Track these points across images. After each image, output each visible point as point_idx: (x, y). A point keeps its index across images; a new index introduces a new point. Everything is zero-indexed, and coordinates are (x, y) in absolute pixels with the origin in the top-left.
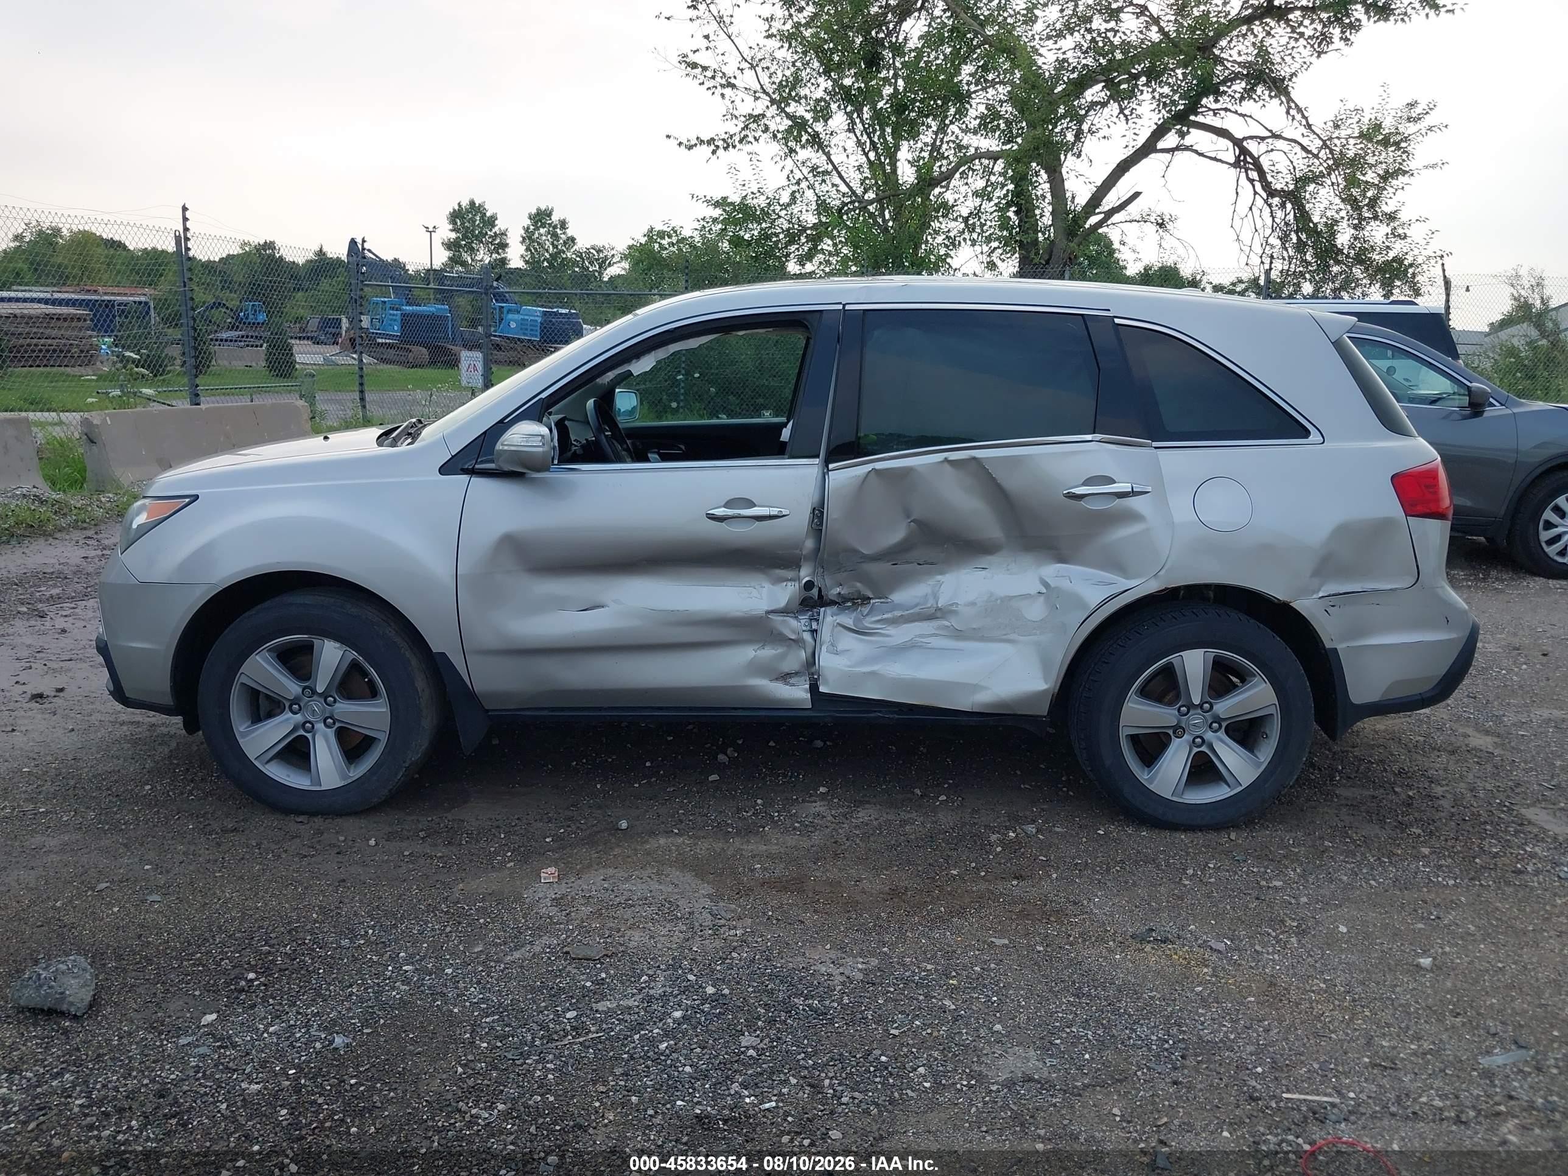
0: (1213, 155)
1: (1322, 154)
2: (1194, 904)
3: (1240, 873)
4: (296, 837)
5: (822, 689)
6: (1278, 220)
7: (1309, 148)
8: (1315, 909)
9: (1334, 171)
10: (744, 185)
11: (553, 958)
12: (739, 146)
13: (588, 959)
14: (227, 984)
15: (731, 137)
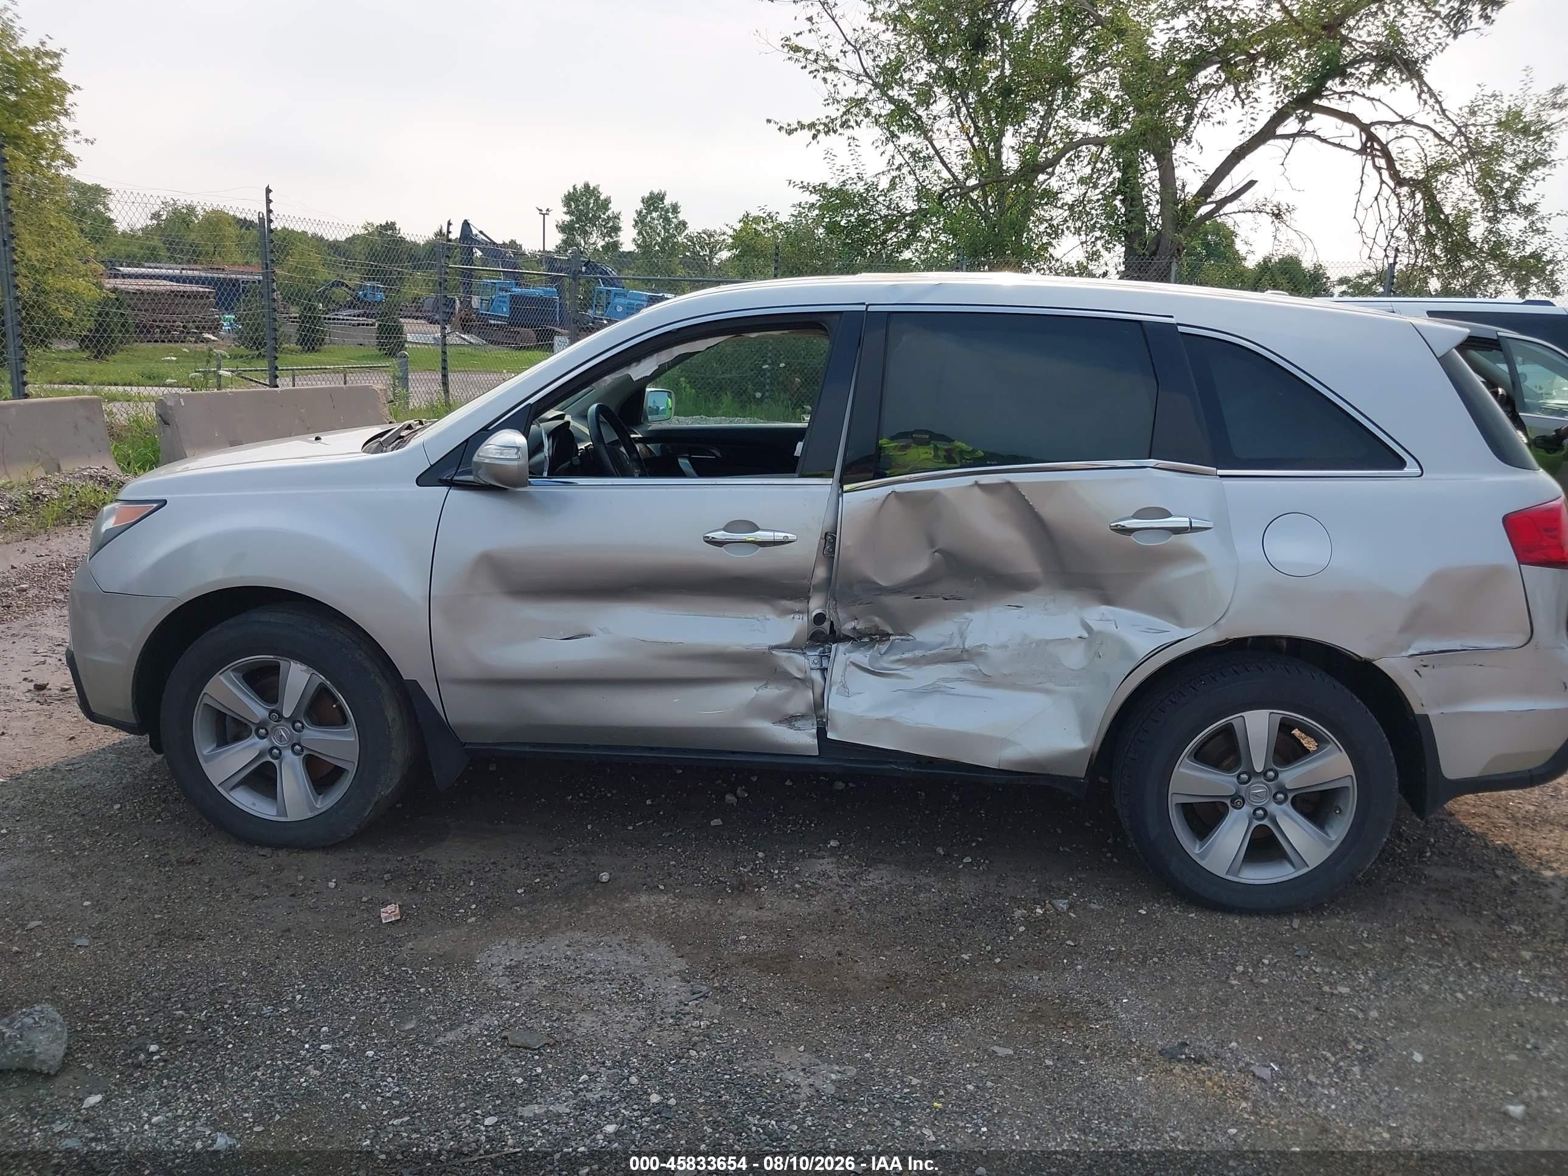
0: (1337, 141)
1: (1456, 141)
2: (1240, 1012)
3: (1299, 973)
4: (254, 873)
5: (830, 735)
6: (1405, 211)
7: (1443, 135)
8: (1387, 1027)
9: (1469, 159)
10: (843, 171)
11: (489, 1044)
12: (840, 131)
13: (526, 1048)
14: (126, 1055)
15: (833, 121)
